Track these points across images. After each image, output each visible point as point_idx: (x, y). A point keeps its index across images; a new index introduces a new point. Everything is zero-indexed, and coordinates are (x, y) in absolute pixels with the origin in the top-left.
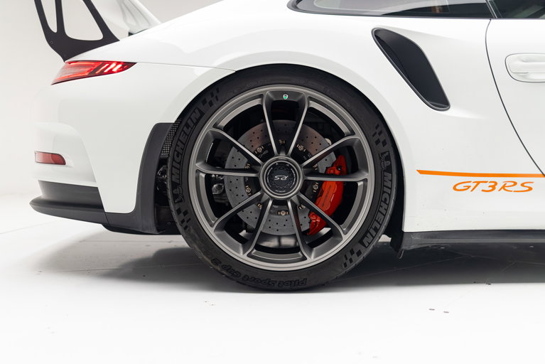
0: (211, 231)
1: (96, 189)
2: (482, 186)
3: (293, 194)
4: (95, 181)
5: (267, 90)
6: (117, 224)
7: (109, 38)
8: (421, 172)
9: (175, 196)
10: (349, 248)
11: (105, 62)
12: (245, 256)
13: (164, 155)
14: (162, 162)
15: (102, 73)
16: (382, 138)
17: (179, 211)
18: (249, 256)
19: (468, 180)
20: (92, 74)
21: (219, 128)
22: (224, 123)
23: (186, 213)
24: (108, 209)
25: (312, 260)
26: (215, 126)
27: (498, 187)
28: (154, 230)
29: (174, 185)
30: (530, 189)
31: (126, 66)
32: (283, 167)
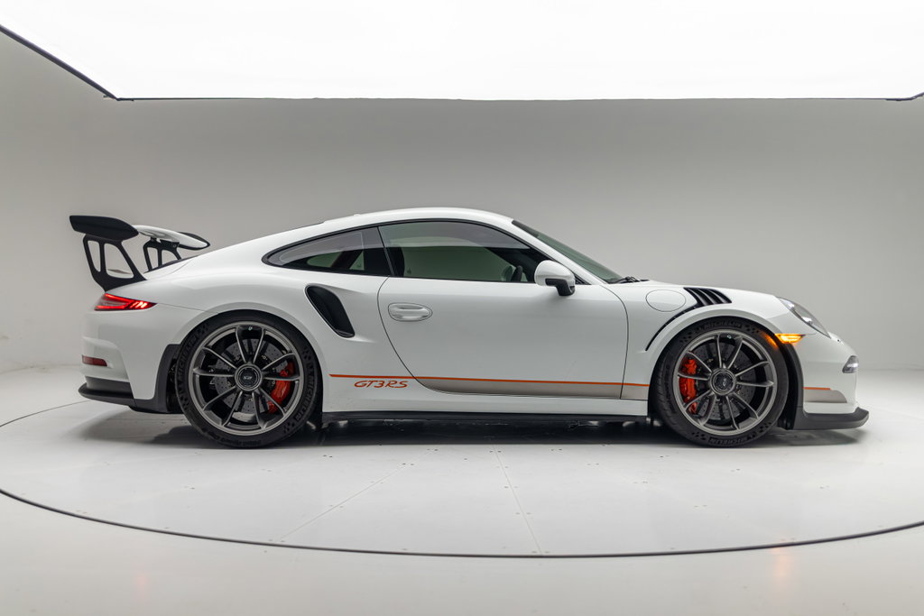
0: (202, 412)
1: (128, 384)
2: (374, 384)
3: (256, 388)
4: (127, 378)
5: (238, 324)
6: (140, 407)
7: (138, 278)
8: (332, 376)
9: (180, 389)
10: (287, 422)
11: (135, 301)
12: (223, 427)
13: (175, 357)
14: (174, 362)
15: (134, 308)
16: (308, 355)
17: (182, 399)
18: (226, 426)
19: (364, 380)
20: (127, 308)
21: (209, 347)
22: (212, 344)
23: (186, 400)
24: (136, 396)
25: (265, 428)
26: (206, 346)
27: (385, 385)
28: (166, 411)
29: (179, 382)
30: (406, 386)
31: (150, 305)
32: (249, 371)
